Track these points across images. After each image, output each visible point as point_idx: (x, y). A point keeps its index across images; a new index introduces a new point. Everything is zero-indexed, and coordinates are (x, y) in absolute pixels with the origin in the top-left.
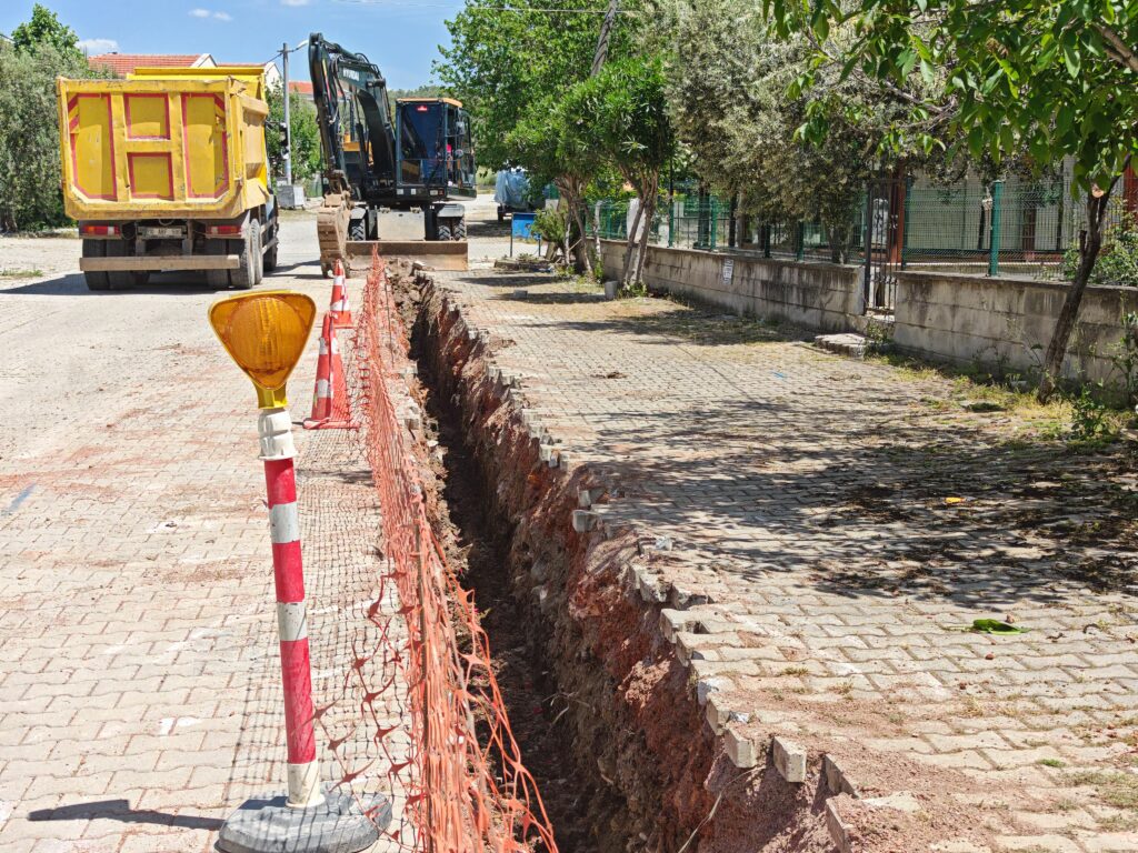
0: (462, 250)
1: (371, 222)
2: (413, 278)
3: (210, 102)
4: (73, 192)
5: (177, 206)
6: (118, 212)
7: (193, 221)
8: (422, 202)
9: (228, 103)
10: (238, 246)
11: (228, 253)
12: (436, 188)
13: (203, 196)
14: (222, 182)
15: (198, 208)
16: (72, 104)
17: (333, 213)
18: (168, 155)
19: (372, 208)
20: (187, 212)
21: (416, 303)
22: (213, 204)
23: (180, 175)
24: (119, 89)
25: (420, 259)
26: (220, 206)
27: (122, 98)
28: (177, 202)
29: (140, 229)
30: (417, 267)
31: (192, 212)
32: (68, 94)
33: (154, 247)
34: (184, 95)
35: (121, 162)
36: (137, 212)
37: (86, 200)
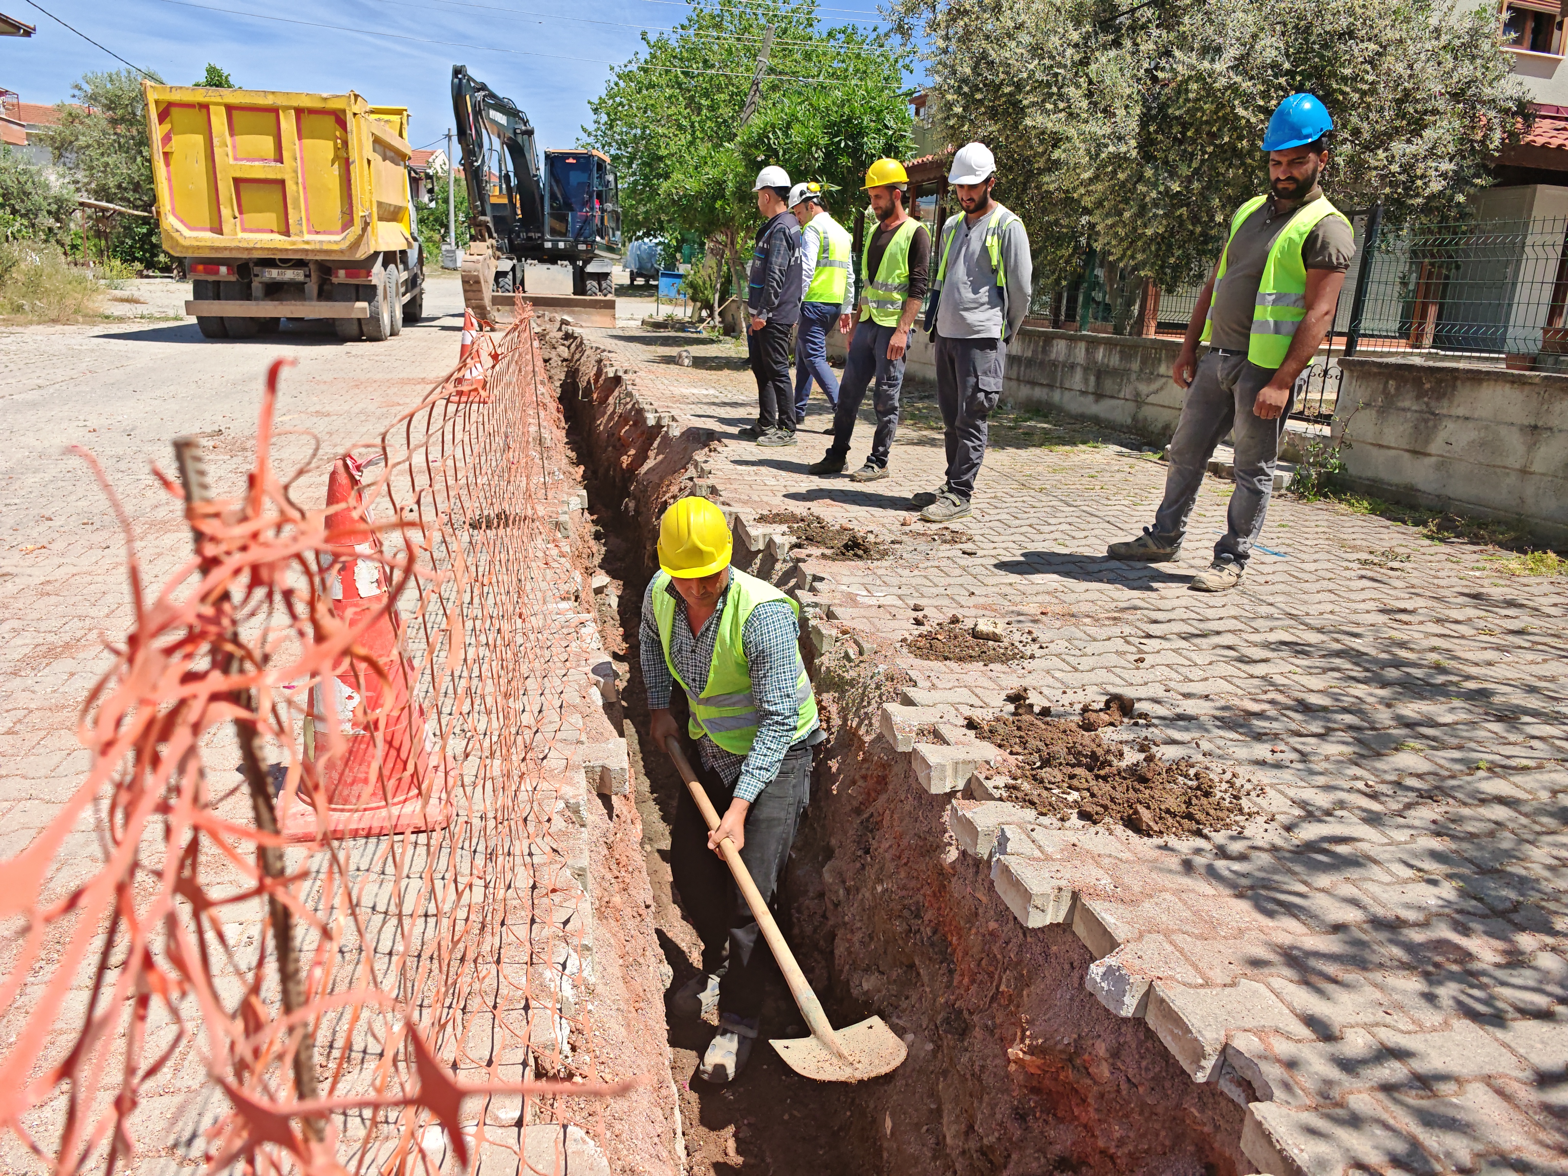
0: (611, 305)
1: (519, 275)
2: (561, 334)
3: (330, 121)
4: (170, 221)
5: (294, 243)
6: (225, 248)
7: (316, 262)
8: (570, 256)
9: (351, 122)
10: (368, 292)
11: (358, 300)
12: (584, 242)
13: (325, 233)
14: (348, 217)
15: (318, 247)
16: (163, 116)
17: (478, 262)
18: (282, 182)
19: (519, 260)
20: (306, 251)
21: (565, 360)
22: (336, 242)
23: (297, 207)
24: (219, 100)
25: (569, 313)
26: (344, 245)
27: (223, 109)
28: (293, 238)
29: (256, 270)
30: (564, 322)
31: (313, 251)
32: (157, 102)
33: (274, 291)
34: (299, 112)
35: (226, 189)
36: (247, 249)
37: (186, 232)
